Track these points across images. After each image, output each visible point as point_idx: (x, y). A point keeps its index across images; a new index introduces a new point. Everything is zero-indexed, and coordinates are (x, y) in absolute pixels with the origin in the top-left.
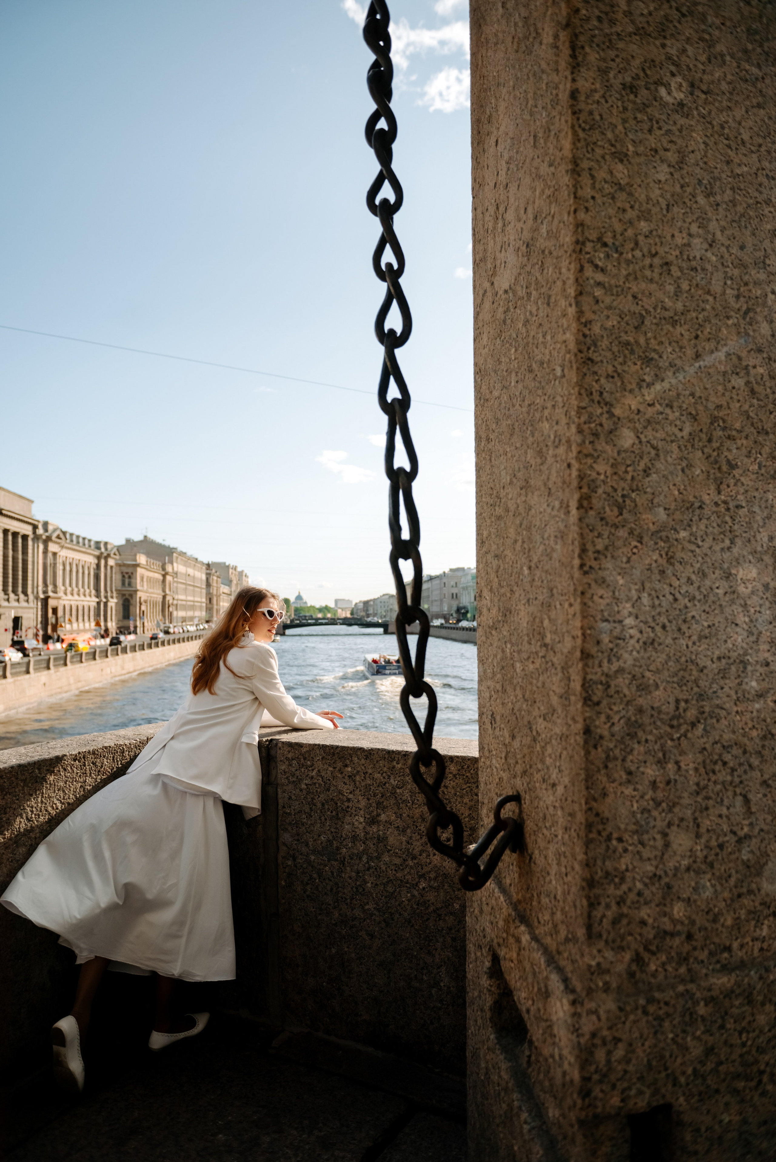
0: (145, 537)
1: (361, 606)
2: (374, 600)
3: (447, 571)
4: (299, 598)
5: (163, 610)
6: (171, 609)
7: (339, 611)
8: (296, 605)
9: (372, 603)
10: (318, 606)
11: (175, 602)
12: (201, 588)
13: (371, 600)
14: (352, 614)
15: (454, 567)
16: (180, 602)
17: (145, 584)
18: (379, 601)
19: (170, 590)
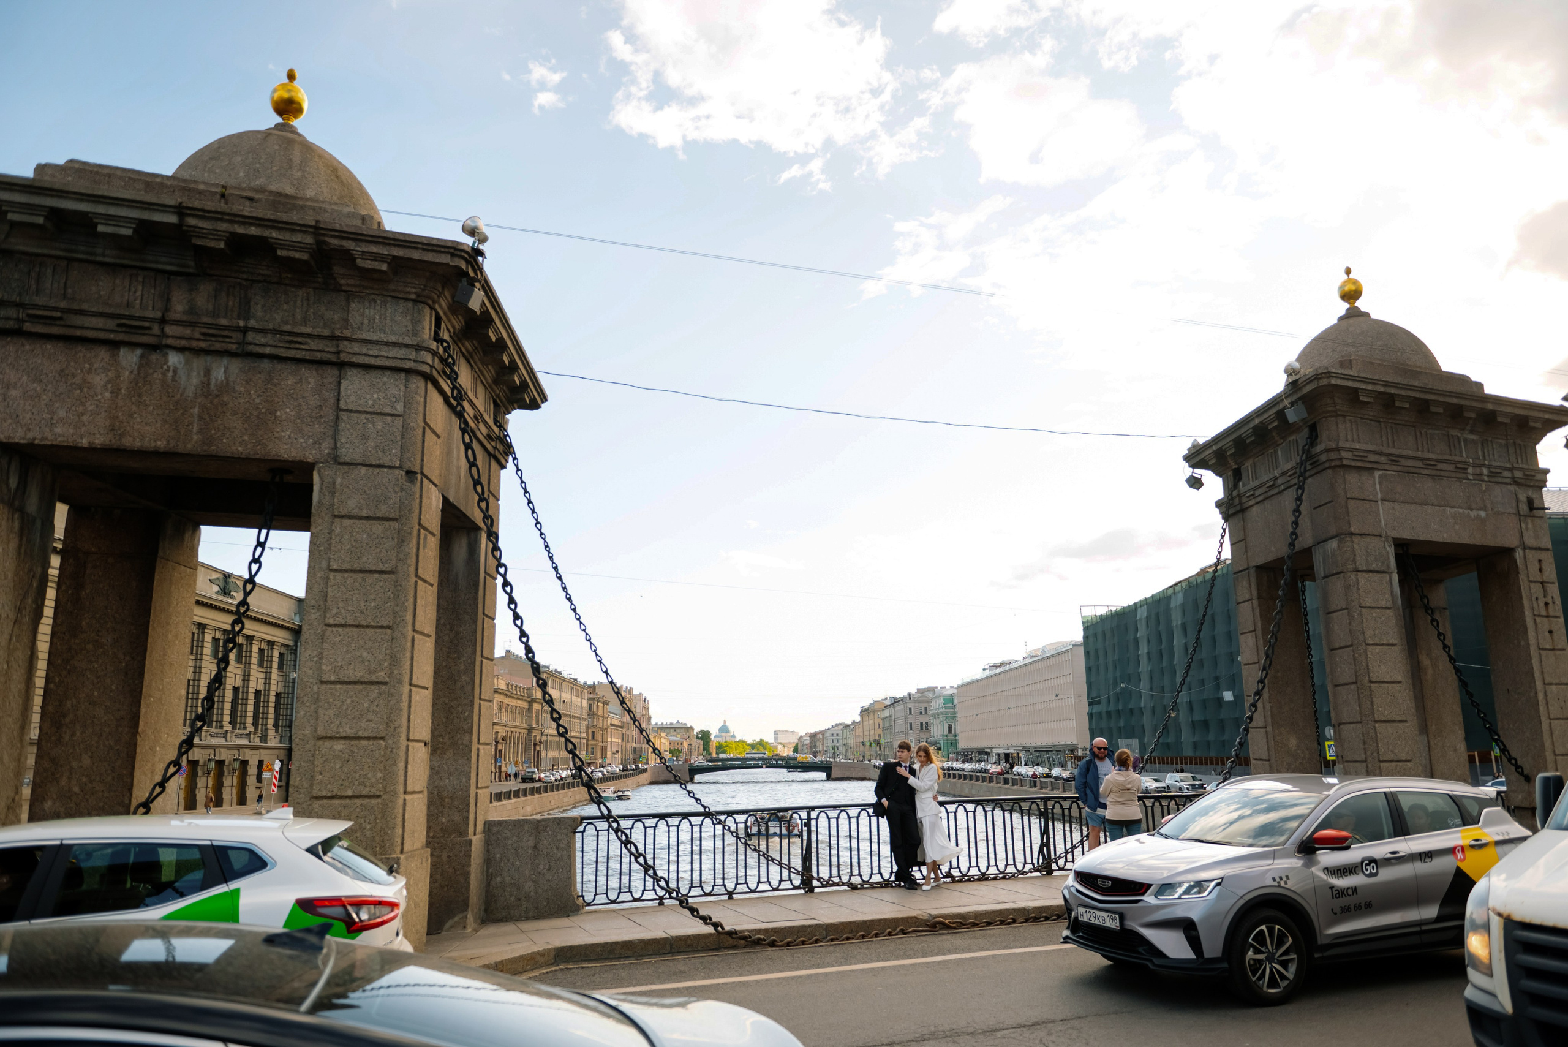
0: (508, 652)
1: (807, 740)
2: (823, 732)
3: (913, 691)
4: (724, 729)
5: (527, 750)
6: (538, 748)
7: (780, 747)
8: (719, 740)
9: (820, 736)
10: (749, 741)
11: (544, 738)
12: (581, 719)
13: (820, 732)
14: (796, 750)
15: (923, 686)
16: (550, 738)
17: (504, 714)
18: (829, 734)
19: (537, 722)
